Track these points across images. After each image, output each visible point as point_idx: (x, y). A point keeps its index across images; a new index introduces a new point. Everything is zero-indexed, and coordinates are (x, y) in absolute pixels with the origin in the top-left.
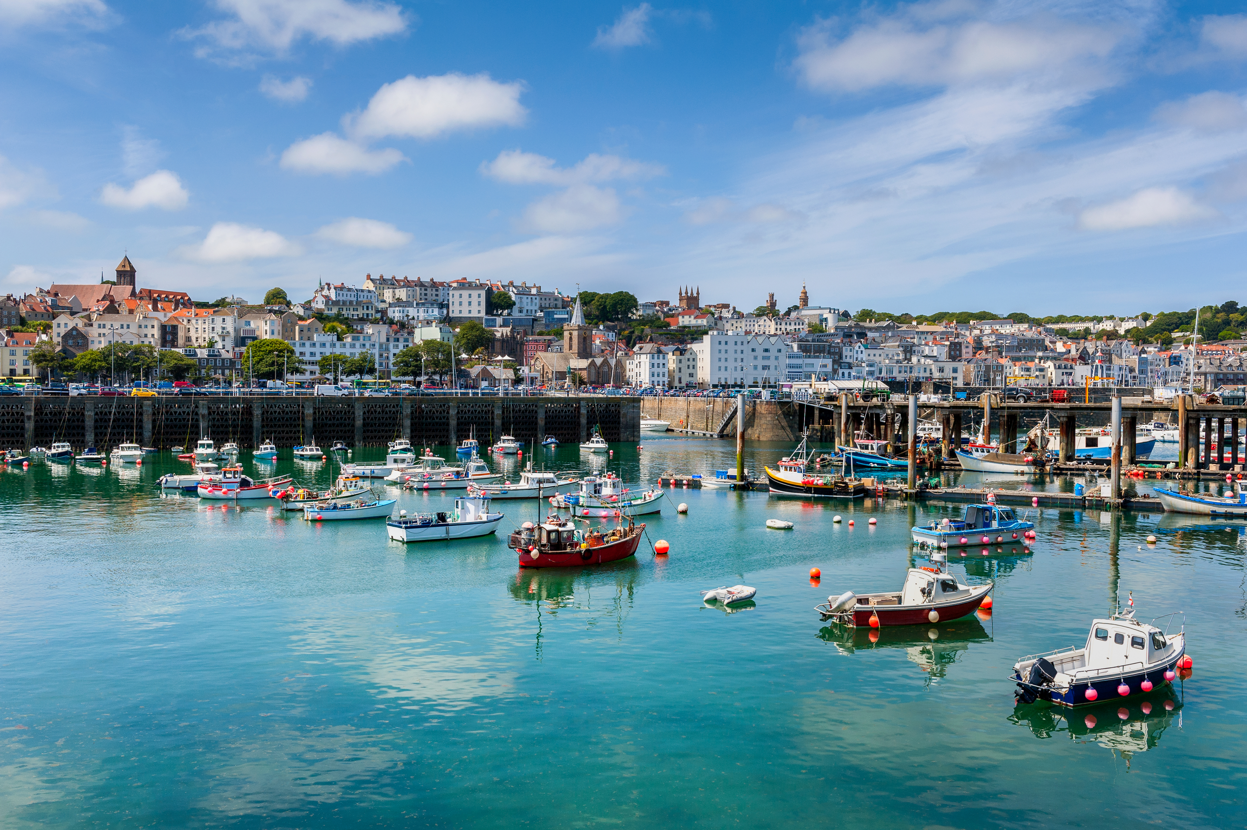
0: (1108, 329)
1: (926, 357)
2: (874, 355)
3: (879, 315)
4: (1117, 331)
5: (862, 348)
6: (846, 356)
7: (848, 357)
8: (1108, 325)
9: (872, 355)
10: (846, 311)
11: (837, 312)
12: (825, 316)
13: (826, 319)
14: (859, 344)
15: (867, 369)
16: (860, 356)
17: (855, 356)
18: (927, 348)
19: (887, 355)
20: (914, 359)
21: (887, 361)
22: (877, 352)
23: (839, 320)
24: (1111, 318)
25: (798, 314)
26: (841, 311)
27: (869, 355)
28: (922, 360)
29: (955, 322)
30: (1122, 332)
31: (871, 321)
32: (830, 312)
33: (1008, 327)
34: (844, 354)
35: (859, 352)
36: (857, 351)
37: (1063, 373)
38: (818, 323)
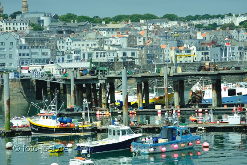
0: (228, 23)
1: (114, 45)
2: (79, 45)
3: (79, 17)
4: (234, 23)
5: (71, 41)
6: (60, 47)
7: (61, 47)
8: (228, 20)
9: (77, 45)
10: (56, 15)
11: (50, 16)
12: (42, 18)
13: (43, 20)
14: (68, 38)
15: (75, 55)
16: (69, 46)
17: (66, 46)
18: (114, 39)
19: (88, 45)
20: (106, 48)
21: (88, 49)
22: (81, 43)
23: (52, 22)
24: (230, 15)
25: (22, 17)
26: (53, 15)
27: (75, 45)
28: (111, 48)
29: (130, 21)
30: (237, 24)
31: (74, 21)
32: (45, 16)
33: (164, 24)
34: (58, 45)
35: (69, 44)
36: (67, 43)
37: (202, 53)
38: (37, 23)
